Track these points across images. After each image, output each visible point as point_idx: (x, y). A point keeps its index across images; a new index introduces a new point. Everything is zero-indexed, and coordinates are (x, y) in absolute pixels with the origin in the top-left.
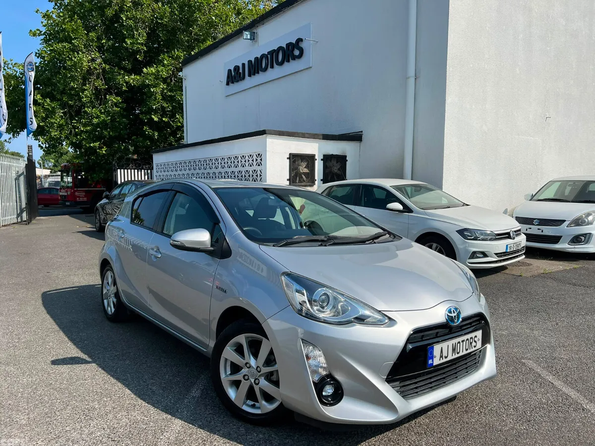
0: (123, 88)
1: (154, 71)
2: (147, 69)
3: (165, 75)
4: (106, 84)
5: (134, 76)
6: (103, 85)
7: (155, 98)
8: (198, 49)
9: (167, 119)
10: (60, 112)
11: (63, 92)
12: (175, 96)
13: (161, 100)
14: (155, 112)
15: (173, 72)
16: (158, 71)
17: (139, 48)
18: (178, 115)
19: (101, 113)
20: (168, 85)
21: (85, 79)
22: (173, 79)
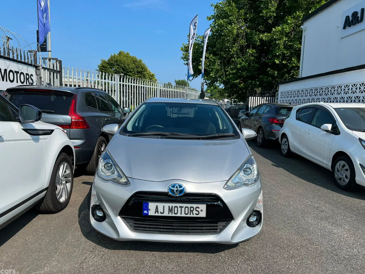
0: (257, 44)
1: (280, 29)
2: (275, 28)
3: (288, 30)
4: (247, 42)
5: (267, 34)
6: (244, 43)
7: (279, 48)
8: (315, 8)
9: (285, 62)
10: (218, 62)
11: (221, 50)
12: (293, 45)
13: (283, 48)
14: (278, 57)
15: (294, 28)
16: (283, 28)
17: (271, 15)
18: (294, 58)
19: (243, 61)
20: (289, 37)
21: (235, 41)
22: (293, 33)
